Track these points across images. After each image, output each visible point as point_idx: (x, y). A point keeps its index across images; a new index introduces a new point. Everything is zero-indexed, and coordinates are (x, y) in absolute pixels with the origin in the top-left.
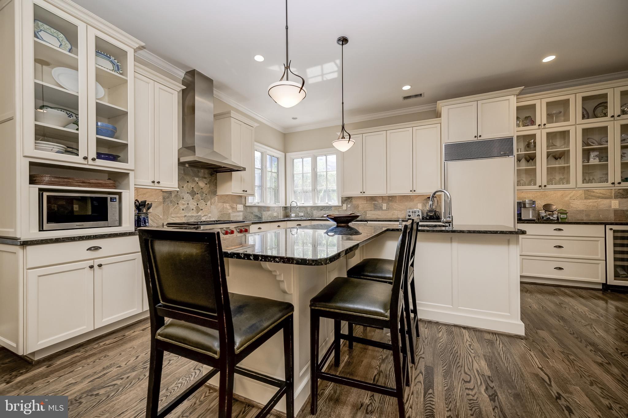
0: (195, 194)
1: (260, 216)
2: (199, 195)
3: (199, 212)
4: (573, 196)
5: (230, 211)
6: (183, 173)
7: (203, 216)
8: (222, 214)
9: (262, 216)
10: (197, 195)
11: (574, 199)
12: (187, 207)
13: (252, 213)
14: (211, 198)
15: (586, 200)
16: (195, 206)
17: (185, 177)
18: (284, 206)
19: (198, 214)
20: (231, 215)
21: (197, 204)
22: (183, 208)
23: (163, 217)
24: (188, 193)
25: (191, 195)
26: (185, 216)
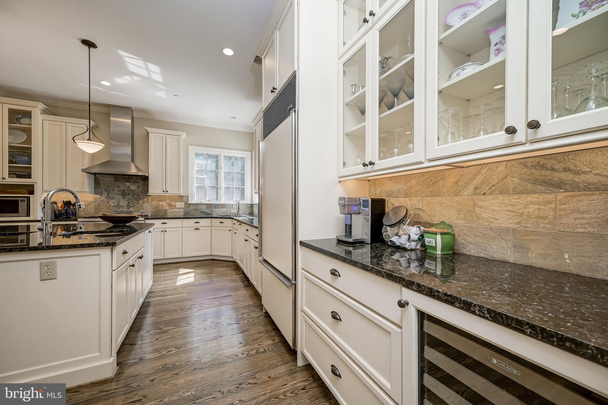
0: (126, 195)
1: (210, 212)
2: (130, 196)
3: (130, 208)
4: (483, 182)
5: (167, 208)
6: (113, 180)
7: (135, 212)
8: (156, 210)
9: (212, 212)
10: (128, 196)
11: (484, 194)
12: (117, 205)
13: (198, 210)
14: (143, 198)
15: (516, 196)
16: (126, 204)
17: (116, 183)
18: (250, 203)
19: (129, 210)
20: (168, 211)
21: (128, 203)
22: (113, 205)
23: (94, 211)
24: (119, 194)
25: (121, 196)
26: (115, 211)
